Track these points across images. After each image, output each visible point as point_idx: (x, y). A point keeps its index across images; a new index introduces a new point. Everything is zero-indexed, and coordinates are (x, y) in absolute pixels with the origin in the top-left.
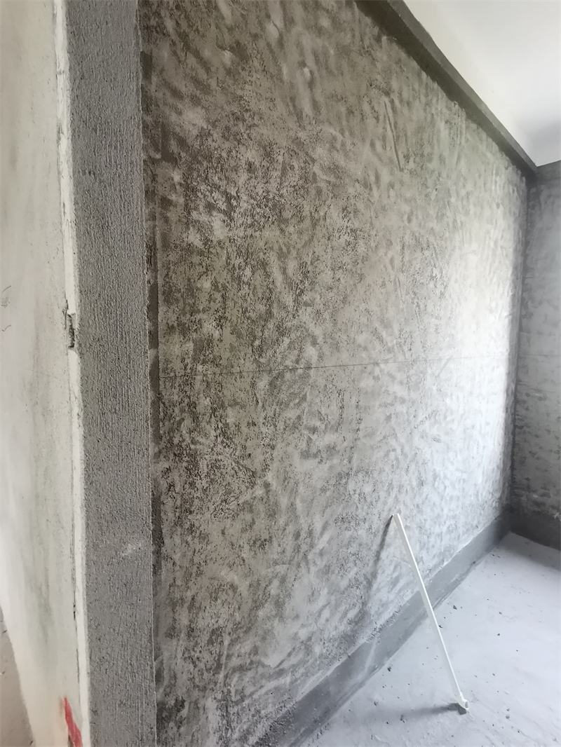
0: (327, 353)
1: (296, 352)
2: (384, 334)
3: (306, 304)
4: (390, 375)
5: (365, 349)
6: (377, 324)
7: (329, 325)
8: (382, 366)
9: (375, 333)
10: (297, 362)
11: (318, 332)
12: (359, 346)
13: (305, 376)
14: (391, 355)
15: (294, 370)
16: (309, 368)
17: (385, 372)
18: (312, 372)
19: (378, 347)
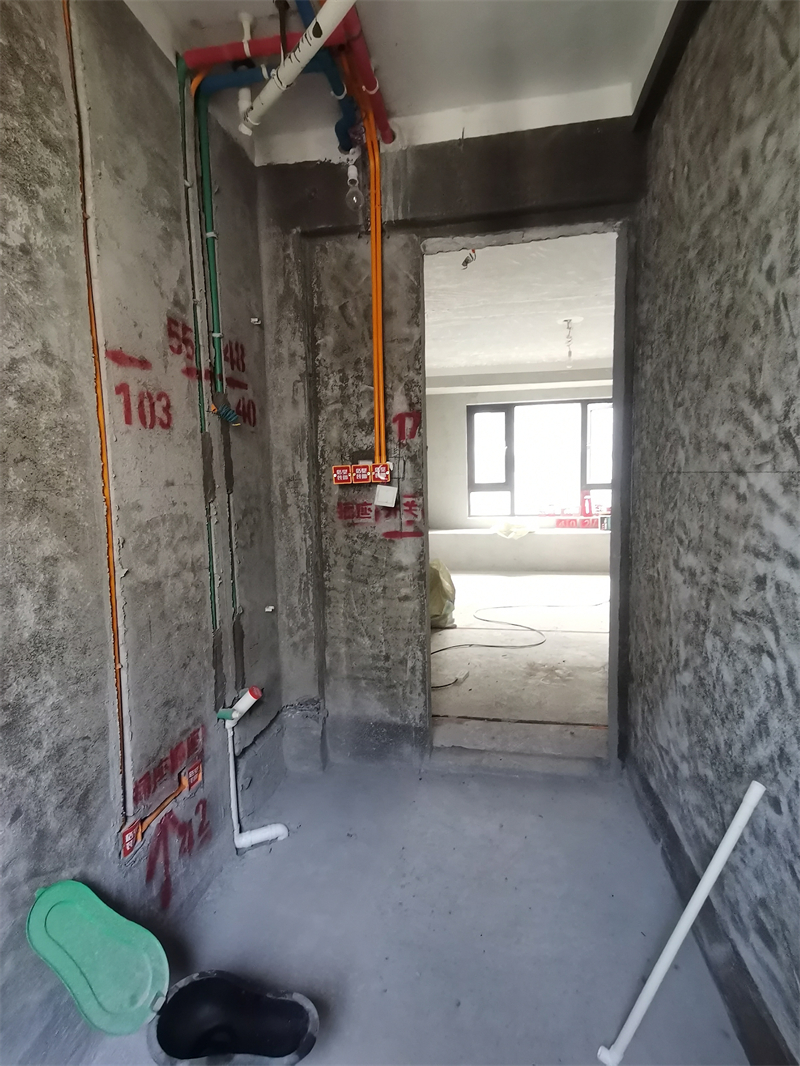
0: (692, 456)
1: (673, 456)
2: (756, 419)
3: (680, 405)
4: (765, 496)
5: (727, 447)
6: (745, 405)
7: (694, 422)
8: (752, 477)
9: (740, 418)
10: (674, 464)
11: (685, 431)
12: (720, 444)
13: (677, 481)
14: (768, 457)
15: (672, 473)
16: (679, 472)
17: (757, 489)
18: (681, 477)
19: (745, 440)
